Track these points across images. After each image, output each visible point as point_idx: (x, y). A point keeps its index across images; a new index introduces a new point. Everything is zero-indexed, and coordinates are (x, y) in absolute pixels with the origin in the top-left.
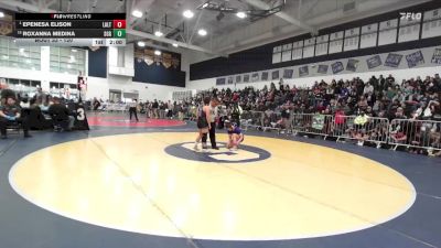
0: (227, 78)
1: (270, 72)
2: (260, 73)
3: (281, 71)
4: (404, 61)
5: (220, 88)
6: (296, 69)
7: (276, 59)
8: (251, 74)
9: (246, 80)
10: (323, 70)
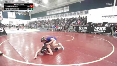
0: (39, 18)
1: (47, 17)
2: (45, 17)
3: (48, 17)
4: (64, 16)
5: (38, 20)
6: (51, 16)
7: (47, 14)
8: (43, 17)
9: (43, 18)
10: (54, 17)
